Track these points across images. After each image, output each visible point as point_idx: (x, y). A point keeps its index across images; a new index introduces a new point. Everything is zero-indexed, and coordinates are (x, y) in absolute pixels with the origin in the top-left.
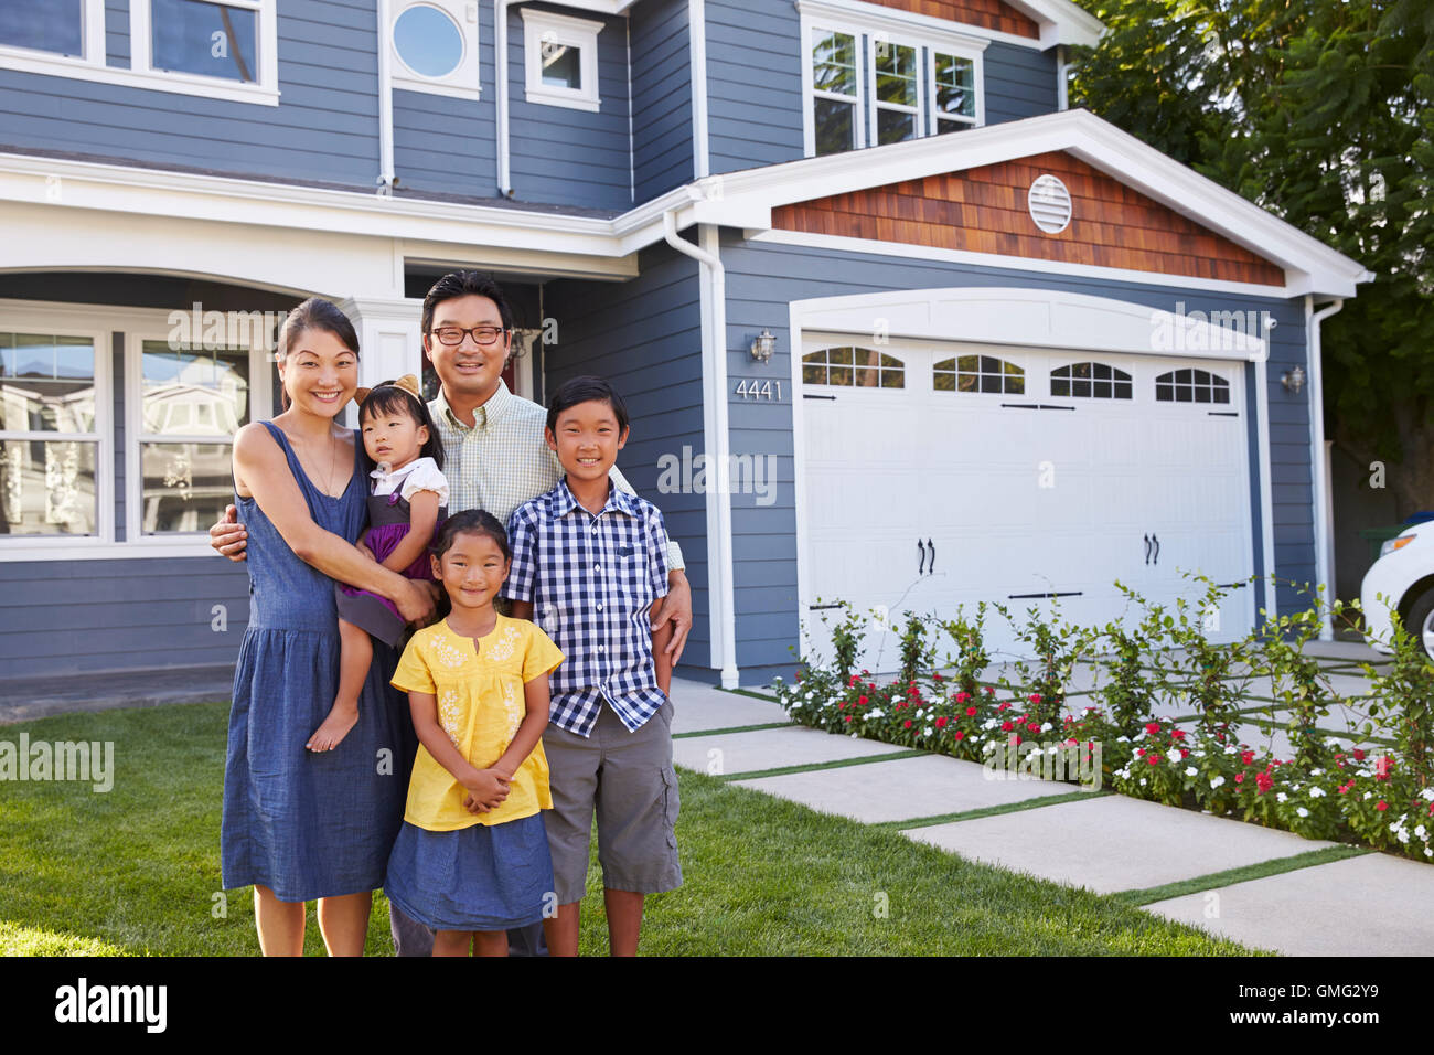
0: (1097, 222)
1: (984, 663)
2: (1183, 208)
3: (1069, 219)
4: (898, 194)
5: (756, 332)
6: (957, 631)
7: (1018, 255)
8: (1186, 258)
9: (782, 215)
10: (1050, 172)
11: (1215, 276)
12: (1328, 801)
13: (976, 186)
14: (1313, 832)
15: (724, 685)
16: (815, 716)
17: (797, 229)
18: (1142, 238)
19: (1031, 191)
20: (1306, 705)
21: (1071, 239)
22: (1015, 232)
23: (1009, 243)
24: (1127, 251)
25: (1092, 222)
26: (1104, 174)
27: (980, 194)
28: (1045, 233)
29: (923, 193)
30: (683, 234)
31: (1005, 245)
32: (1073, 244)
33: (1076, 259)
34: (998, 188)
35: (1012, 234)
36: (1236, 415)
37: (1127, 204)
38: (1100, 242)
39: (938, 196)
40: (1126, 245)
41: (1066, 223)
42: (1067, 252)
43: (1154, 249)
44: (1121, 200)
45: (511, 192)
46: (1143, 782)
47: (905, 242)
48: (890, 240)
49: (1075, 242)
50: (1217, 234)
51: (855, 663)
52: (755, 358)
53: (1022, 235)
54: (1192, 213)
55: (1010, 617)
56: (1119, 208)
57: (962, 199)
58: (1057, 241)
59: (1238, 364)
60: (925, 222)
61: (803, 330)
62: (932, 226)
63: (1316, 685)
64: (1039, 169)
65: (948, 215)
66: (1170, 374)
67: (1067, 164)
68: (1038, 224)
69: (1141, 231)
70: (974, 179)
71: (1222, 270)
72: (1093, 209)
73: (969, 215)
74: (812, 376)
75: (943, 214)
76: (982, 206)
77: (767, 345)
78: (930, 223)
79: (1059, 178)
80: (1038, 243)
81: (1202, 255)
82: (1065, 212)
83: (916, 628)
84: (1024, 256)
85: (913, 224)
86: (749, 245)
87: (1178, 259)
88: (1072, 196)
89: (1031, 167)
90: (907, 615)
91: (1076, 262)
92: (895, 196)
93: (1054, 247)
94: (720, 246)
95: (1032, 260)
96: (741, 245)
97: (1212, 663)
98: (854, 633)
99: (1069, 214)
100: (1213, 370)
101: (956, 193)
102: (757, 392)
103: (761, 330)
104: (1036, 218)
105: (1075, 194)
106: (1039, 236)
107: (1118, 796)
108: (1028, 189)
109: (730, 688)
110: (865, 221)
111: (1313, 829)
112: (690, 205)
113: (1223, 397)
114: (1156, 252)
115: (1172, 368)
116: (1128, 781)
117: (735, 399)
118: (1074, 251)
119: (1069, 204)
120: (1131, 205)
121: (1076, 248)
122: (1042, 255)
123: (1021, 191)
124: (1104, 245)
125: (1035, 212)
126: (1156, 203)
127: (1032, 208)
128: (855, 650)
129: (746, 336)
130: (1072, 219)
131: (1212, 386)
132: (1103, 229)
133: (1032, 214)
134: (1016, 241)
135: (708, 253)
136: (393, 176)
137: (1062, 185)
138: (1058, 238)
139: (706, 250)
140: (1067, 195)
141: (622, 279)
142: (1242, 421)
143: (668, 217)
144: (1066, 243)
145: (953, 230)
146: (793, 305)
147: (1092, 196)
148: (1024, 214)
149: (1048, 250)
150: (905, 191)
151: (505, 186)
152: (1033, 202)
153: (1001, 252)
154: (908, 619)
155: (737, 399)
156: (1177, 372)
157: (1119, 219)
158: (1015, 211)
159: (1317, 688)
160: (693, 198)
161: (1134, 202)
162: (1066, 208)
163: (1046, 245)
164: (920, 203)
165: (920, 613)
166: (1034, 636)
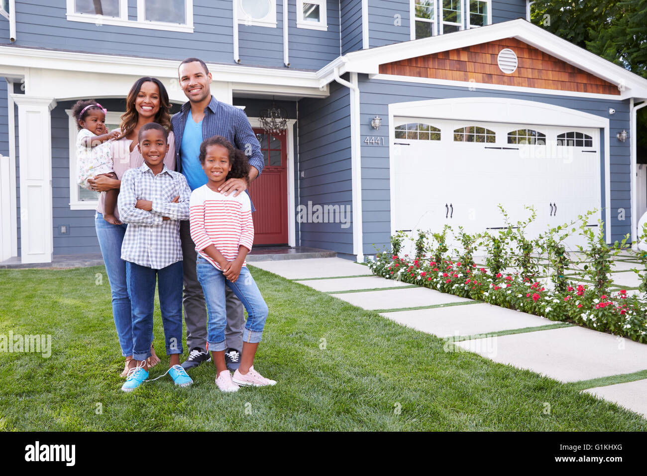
0: (529, 68)
1: (445, 250)
2: (570, 61)
3: (516, 67)
4: (438, 58)
5: (372, 117)
6: (436, 236)
7: (493, 83)
8: (572, 83)
9: (384, 68)
10: (508, 47)
11: (586, 91)
12: (560, 304)
13: (473, 54)
14: (554, 317)
15: (358, 262)
16: (381, 272)
17: (392, 74)
18: (551, 75)
19: (499, 56)
20: (560, 265)
21: (517, 76)
22: (491, 73)
23: (488, 78)
24: (544, 81)
25: (527, 68)
26: (533, 47)
27: (475, 57)
28: (505, 73)
29: (449, 57)
30: (342, 77)
31: (486, 80)
32: (518, 78)
33: (519, 84)
34: (484, 55)
35: (490, 74)
36: (595, 152)
37: (545, 60)
38: (531, 77)
39: (456, 58)
40: (543, 78)
41: (515, 69)
42: (515, 82)
43: (556, 80)
44: (541, 59)
45: (288, 64)
46: (494, 297)
47: (440, 79)
48: (434, 78)
49: (519, 77)
50: (587, 72)
51: (400, 251)
52: (373, 128)
53: (495, 75)
54: (574, 63)
55: (452, 230)
56: (540, 62)
57: (467, 60)
58: (511, 77)
59: (597, 129)
60: (450, 70)
61: (394, 116)
62: (453, 71)
63: (564, 257)
64: (503, 46)
65: (461, 67)
66: (564, 134)
67: (515, 43)
68: (502, 70)
69: (550, 72)
70: (473, 51)
71: (589, 88)
72: (528, 63)
73: (470, 67)
74: (399, 135)
75: (458, 66)
76: (476, 62)
77: (377, 122)
78: (452, 70)
79: (512, 49)
80: (502, 78)
81: (580, 82)
82: (514, 64)
83: (422, 237)
84: (495, 84)
85: (444, 71)
86: (371, 81)
87: (568, 84)
88: (518, 57)
89: (499, 45)
90: (418, 231)
91: (519, 86)
92: (436, 59)
93: (510, 80)
94: (358, 82)
95: (498, 85)
96: (368, 81)
97: (526, 248)
98: (400, 239)
99: (517, 65)
100: (584, 132)
101: (464, 57)
102: (374, 142)
103: (375, 116)
104: (501, 67)
105: (519, 56)
106: (502, 75)
107: (485, 304)
108: (498, 55)
109: (360, 262)
110: (422, 70)
111: (553, 316)
112: (344, 64)
113: (589, 144)
114: (557, 81)
115: (565, 131)
116: (488, 297)
117: (364, 145)
118: (518, 81)
119: (517, 61)
120: (547, 61)
121: (520, 80)
122: (504, 83)
123: (494, 56)
124: (533, 78)
125: (501, 64)
126: (559, 60)
127: (499, 63)
128: (400, 246)
129: (369, 119)
130: (518, 67)
131: (584, 139)
132: (532, 72)
133: (499, 65)
134: (492, 77)
135: (353, 85)
136: (238, 59)
137: (513, 53)
138: (511, 75)
139: (352, 83)
140: (516, 57)
141: (323, 97)
142: (598, 154)
143: (336, 70)
144: (515, 78)
145: (462, 73)
146: (390, 106)
147: (527, 57)
148: (495, 66)
149: (506, 80)
150: (441, 57)
151: (287, 62)
152: (500, 60)
153: (484, 82)
154: (419, 232)
155: (365, 145)
156: (567, 133)
157: (540, 67)
158: (491, 64)
159: (565, 258)
160: (344, 61)
161: (547, 59)
162: (515, 62)
163: (505, 79)
164: (447, 62)
165: (425, 231)
166: (462, 238)
